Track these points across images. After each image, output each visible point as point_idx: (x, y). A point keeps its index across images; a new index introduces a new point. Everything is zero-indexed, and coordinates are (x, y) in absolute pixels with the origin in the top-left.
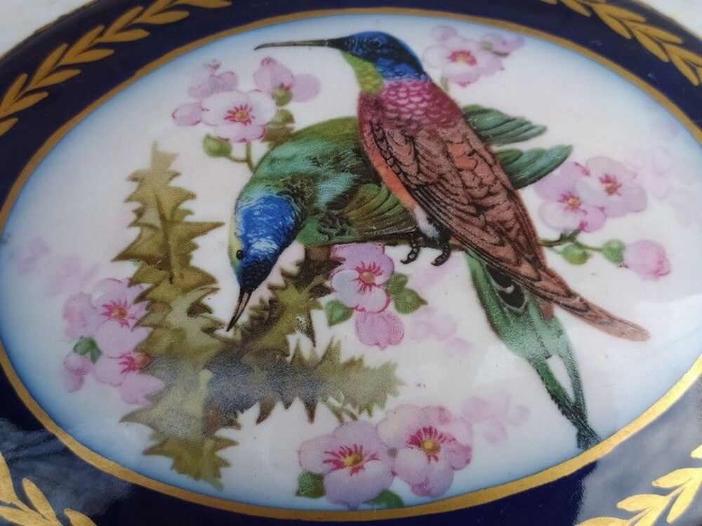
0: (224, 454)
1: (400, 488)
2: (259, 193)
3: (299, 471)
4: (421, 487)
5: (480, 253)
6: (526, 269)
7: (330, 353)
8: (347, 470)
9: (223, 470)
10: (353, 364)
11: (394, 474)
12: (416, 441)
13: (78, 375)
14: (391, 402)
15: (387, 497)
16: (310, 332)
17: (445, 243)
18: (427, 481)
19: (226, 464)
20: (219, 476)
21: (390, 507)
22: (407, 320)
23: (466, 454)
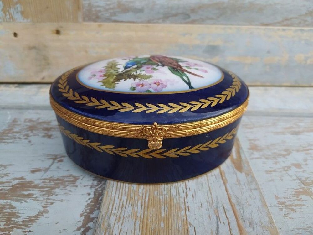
0: (116, 85)
1: (151, 90)
2: (130, 62)
3: (130, 87)
4: (156, 90)
5: (170, 66)
6: (179, 68)
7: (139, 74)
8: (140, 87)
9: (115, 87)
10: (144, 75)
11: (150, 87)
12: (155, 83)
13: (90, 78)
14: (150, 79)
15: (148, 91)
16: (136, 72)
17: (163, 66)
18: (157, 89)
19: (116, 86)
20: (114, 88)
21: (149, 92)
22: (155, 71)
23: (166, 86)
